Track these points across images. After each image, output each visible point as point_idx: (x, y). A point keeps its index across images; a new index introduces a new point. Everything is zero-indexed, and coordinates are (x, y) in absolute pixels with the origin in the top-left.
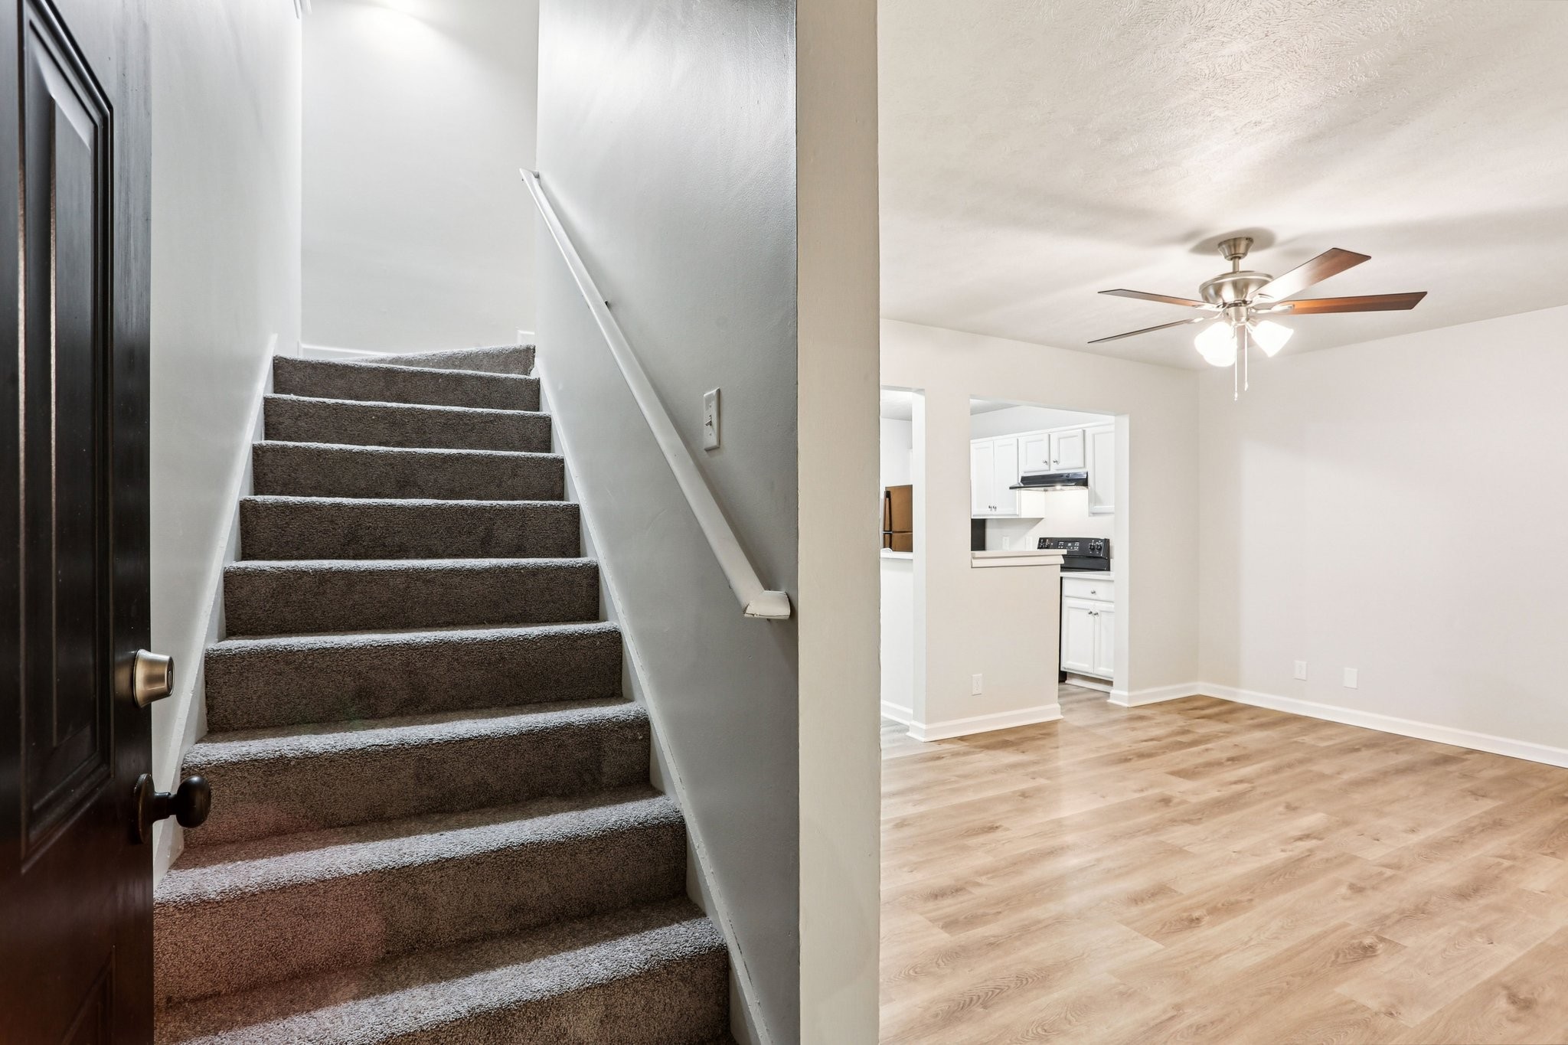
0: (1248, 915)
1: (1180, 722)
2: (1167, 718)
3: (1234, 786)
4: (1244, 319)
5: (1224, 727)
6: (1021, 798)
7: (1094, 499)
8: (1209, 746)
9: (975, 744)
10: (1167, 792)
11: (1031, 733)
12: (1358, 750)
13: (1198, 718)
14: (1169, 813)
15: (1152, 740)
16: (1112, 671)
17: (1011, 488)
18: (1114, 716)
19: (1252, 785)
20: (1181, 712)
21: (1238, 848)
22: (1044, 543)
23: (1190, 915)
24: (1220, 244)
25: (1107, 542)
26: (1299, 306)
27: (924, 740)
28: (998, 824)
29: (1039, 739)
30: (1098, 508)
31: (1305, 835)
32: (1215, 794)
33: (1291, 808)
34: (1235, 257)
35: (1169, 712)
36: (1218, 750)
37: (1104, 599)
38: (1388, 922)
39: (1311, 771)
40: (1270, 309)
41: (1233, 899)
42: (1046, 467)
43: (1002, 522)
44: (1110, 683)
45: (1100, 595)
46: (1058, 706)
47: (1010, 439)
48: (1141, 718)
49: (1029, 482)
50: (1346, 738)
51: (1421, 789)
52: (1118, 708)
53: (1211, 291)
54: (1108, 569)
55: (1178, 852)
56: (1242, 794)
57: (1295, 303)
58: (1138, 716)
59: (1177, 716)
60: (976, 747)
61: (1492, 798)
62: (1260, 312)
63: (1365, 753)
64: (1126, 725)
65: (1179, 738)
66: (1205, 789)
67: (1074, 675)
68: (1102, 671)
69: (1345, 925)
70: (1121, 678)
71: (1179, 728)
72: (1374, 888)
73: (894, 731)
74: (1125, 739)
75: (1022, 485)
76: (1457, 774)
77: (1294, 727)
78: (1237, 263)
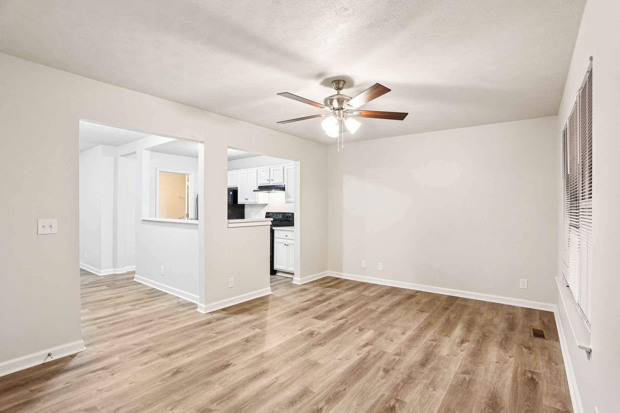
0: (344, 399)
1: (320, 290)
2: (316, 288)
3: (340, 321)
4: (342, 116)
5: (337, 291)
6: (245, 343)
7: (287, 196)
8: (330, 301)
9: (230, 312)
10: (313, 329)
11: (257, 303)
12: (383, 296)
13: (327, 287)
14: (313, 340)
15: (308, 301)
16: (294, 269)
17: (254, 191)
18: (295, 290)
19: (346, 319)
20: (321, 285)
21: (340, 356)
22: (268, 215)
23: (318, 407)
24: (332, 82)
25: (293, 214)
26: (363, 113)
27: (204, 312)
28: (230, 363)
29: (260, 306)
30: (289, 200)
31: (366, 344)
32: (332, 327)
33: (361, 329)
34: (339, 89)
35: (316, 286)
36: (334, 303)
37: (291, 239)
38: (399, 389)
39: (368, 309)
40: (352, 113)
41: (337, 390)
42: (268, 182)
43: (251, 205)
44: (293, 274)
45: (289, 237)
46: (270, 288)
47: (254, 170)
48: (305, 290)
49: (262, 188)
50: (379, 291)
51: (404, 312)
52: (296, 286)
53: (329, 102)
54: (293, 226)
55: (314, 365)
56: (342, 325)
57: (362, 112)
58: (303, 289)
59: (319, 287)
60: (230, 314)
61: (426, 312)
62: (348, 114)
63: (386, 297)
64: (298, 294)
65: (320, 299)
66: (328, 325)
67: (279, 272)
68: (290, 269)
69: (383, 395)
70: (297, 272)
71: (319, 293)
72: (393, 369)
73: (190, 309)
74: (296, 301)
75: (259, 190)
76: (415, 303)
77: (361, 288)
78: (339, 91)
